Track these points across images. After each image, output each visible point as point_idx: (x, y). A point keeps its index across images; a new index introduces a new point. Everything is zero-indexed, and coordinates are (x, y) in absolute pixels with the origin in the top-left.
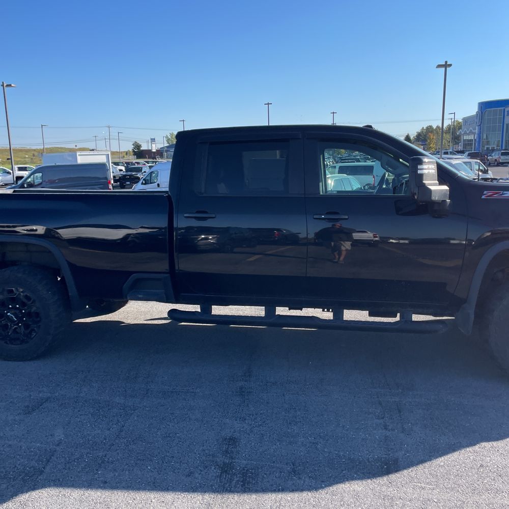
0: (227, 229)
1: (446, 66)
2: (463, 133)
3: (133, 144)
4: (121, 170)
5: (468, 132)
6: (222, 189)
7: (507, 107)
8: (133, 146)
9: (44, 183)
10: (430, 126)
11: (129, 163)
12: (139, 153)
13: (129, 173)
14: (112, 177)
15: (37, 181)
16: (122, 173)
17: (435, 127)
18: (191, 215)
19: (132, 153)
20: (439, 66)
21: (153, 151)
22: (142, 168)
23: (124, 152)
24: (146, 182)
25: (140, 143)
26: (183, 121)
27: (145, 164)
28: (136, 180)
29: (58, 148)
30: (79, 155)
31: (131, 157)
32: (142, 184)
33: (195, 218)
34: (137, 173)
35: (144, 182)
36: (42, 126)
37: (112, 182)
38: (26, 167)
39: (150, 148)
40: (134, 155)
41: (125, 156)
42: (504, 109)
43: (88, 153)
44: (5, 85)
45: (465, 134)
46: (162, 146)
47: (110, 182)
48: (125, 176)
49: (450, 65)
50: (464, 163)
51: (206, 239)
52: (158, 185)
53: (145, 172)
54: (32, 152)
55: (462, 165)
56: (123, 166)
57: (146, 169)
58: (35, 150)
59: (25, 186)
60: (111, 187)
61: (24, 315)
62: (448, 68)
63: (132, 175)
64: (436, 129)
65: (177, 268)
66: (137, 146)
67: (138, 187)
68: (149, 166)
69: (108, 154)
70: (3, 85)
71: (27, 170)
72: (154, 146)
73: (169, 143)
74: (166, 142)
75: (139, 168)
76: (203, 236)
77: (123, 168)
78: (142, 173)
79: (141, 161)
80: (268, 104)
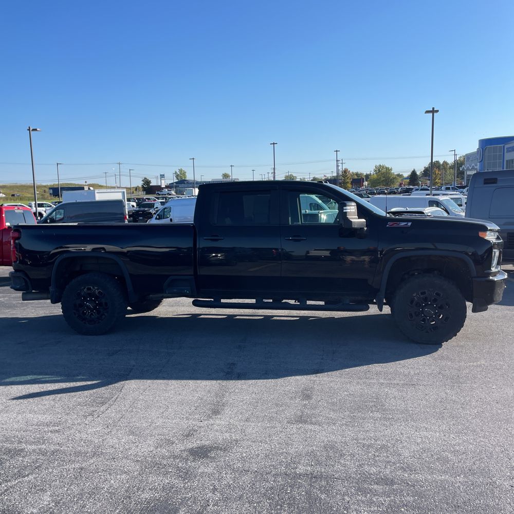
0: (233, 249)
1: (433, 111)
2: (465, 169)
3: (143, 181)
4: (133, 206)
5: (470, 168)
6: (228, 222)
7: (506, 144)
8: (142, 182)
9: (66, 219)
10: (437, 161)
11: (140, 199)
12: (149, 189)
13: (142, 209)
14: (127, 213)
15: (59, 217)
16: (135, 209)
17: (441, 162)
18: (209, 238)
19: (141, 189)
20: (427, 112)
21: (163, 186)
22: (154, 204)
23: (134, 188)
24: (160, 217)
25: (150, 179)
26: (193, 159)
27: (155, 200)
28: (150, 216)
29: (68, 184)
30: (97, 193)
31: (140, 192)
32: (156, 219)
33: (211, 240)
34: (149, 209)
35: (158, 217)
36: (57, 164)
37: (127, 217)
38: (43, 204)
39: (159, 184)
40: (144, 190)
41: (135, 192)
42: (504, 146)
43: (105, 191)
44: (31, 129)
45: (468, 169)
46: (172, 182)
47: (126, 217)
48: (137, 212)
49: (437, 111)
50: (452, 199)
51: (217, 256)
52: (171, 220)
53: (157, 208)
54: (43, 189)
55: (449, 201)
56: (135, 202)
57: (158, 204)
58: (45, 186)
59: (48, 221)
60: (126, 222)
61: (97, 305)
62: (435, 114)
63: (144, 211)
64: (443, 164)
65: (199, 274)
66: (147, 182)
67: (153, 221)
68: (161, 202)
69: (124, 192)
70: (29, 130)
71: (43, 207)
72: (163, 182)
73: (178, 179)
74: (175, 178)
75: (152, 204)
76: (214, 255)
77: (134, 204)
78: (154, 209)
79: (151, 197)
80: (274, 144)
